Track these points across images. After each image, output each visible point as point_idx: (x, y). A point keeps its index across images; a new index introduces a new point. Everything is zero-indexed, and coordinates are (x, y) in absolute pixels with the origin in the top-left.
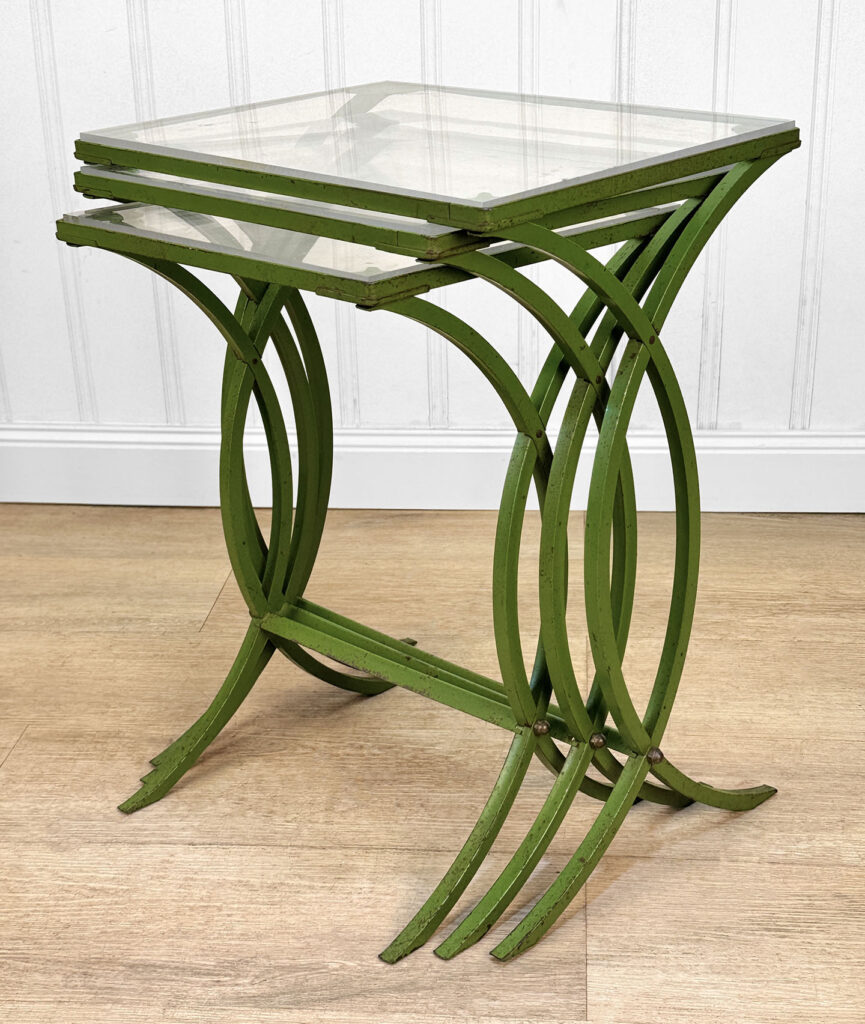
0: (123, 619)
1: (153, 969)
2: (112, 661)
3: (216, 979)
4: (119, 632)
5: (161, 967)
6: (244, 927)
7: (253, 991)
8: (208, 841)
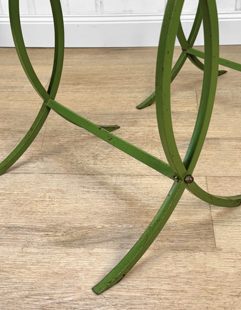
0: (13, 87)
1: (18, 229)
2: (8, 102)
3: (46, 233)
4: (11, 92)
5: (22, 228)
6: (59, 209)
7: (63, 239)
8: (44, 172)
